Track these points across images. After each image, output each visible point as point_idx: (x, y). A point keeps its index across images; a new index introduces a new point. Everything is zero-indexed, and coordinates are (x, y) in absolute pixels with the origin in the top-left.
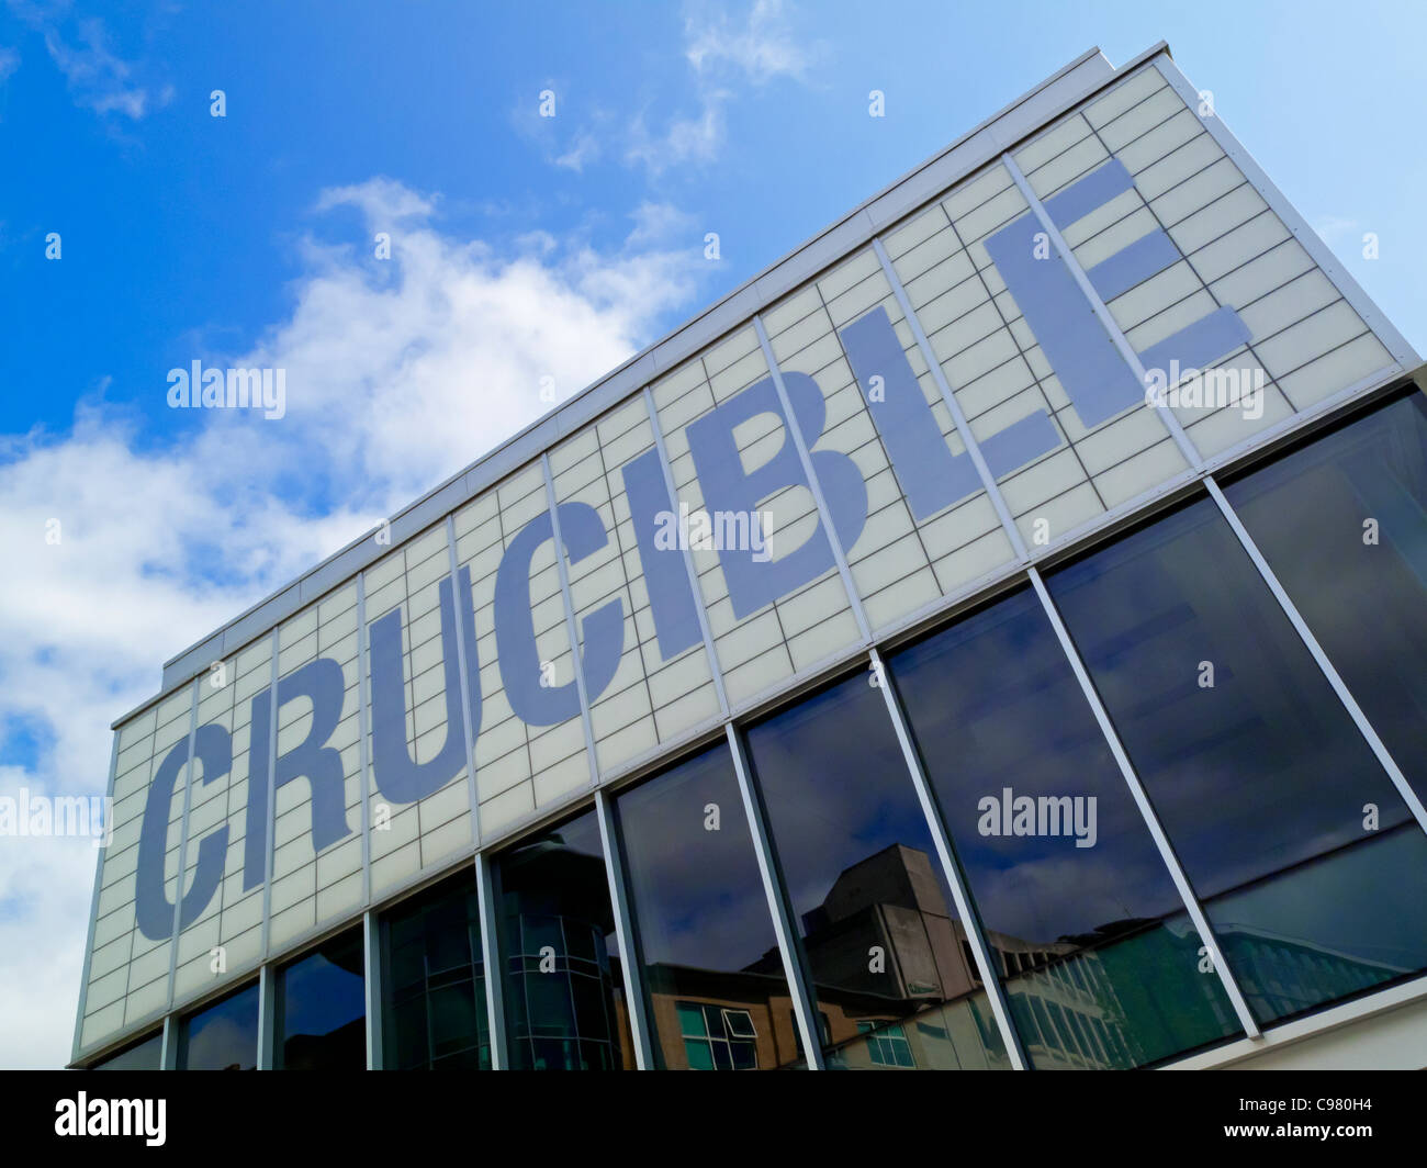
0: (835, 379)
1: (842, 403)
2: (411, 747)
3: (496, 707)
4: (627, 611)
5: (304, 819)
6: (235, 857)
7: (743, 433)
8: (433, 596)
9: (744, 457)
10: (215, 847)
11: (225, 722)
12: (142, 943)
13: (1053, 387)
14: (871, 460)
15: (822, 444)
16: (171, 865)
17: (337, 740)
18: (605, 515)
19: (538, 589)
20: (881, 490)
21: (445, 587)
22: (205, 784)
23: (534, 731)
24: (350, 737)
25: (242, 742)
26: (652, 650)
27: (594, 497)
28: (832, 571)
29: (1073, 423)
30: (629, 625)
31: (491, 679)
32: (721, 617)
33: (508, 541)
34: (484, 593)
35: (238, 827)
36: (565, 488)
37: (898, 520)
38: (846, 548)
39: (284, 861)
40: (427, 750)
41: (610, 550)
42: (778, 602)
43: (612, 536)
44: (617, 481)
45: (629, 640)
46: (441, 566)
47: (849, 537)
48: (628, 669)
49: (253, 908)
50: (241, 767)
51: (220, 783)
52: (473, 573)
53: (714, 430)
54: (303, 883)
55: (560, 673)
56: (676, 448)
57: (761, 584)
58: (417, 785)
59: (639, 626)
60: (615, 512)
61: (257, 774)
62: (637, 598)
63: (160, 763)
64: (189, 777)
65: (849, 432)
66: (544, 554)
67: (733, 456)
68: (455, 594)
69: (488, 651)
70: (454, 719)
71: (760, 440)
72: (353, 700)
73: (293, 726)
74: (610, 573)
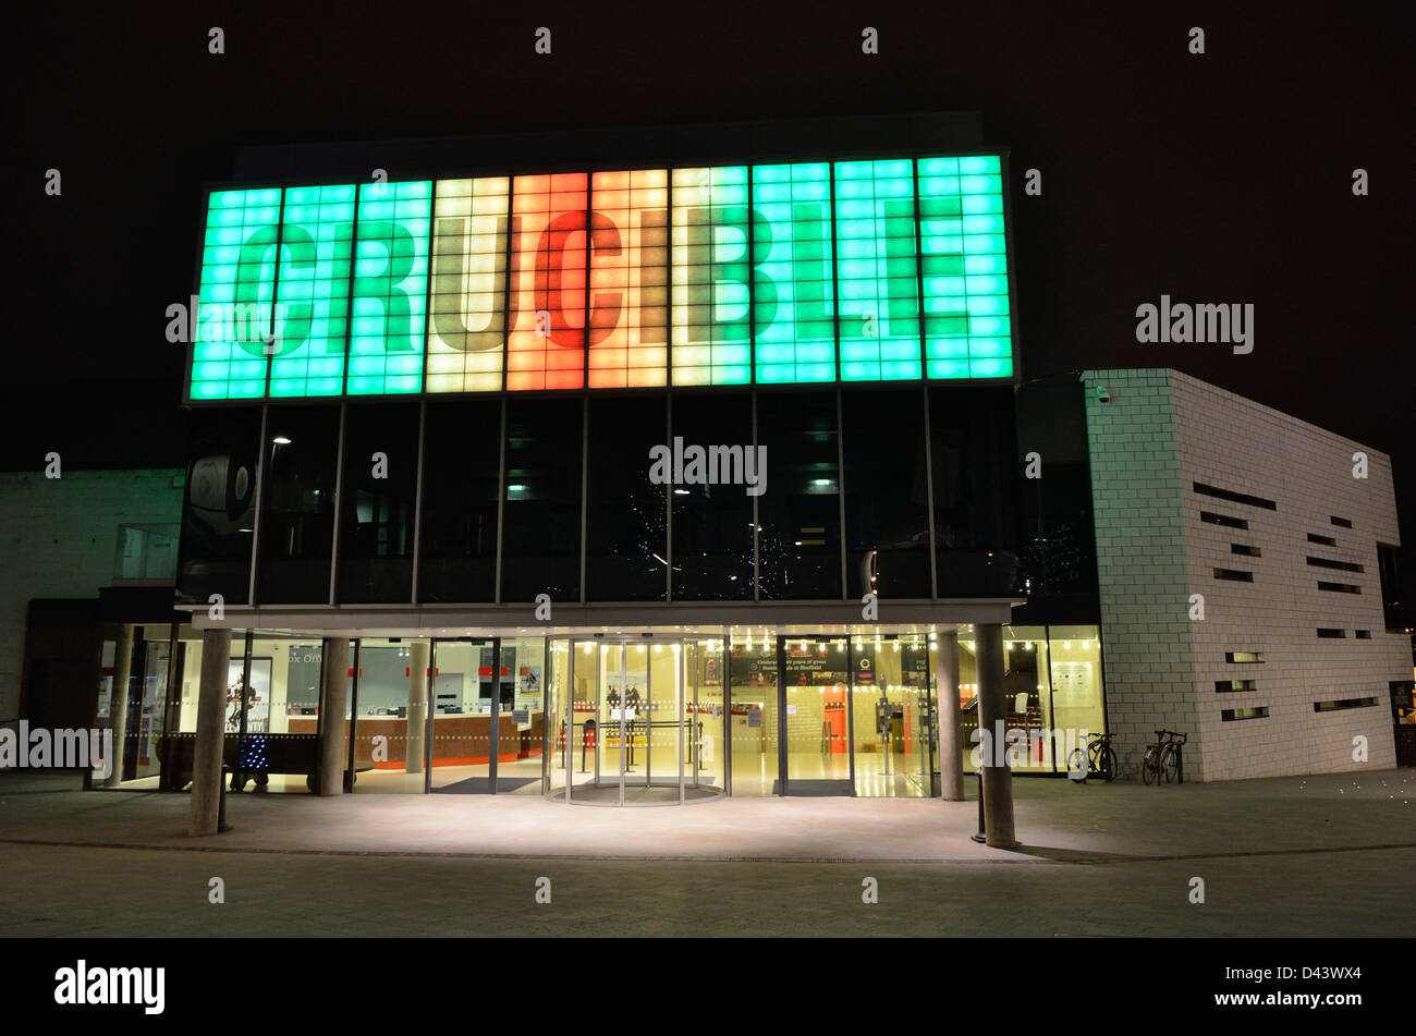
1: (782, 248)
2: (463, 315)
3: (529, 320)
4: (624, 304)
5: (380, 325)
6: (320, 328)
7: (720, 234)
8: (494, 224)
9: (717, 249)
11: (312, 232)
12: (242, 353)
13: (884, 306)
14: (785, 292)
15: (763, 267)
17: (406, 286)
18: (623, 234)
19: (572, 259)
20: (786, 312)
21: (504, 221)
22: (295, 267)
23: (551, 345)
24: (416, 285)
25: (325, 251)
26: (635, 336)
27: (620, 218)
28: (748, 341)
29: (883, 326)
30: (624, 312)
31: (528, 298)
32: (680, 335)
33: (554, 216)
34: (529, 242)
35: (323, 310)
36: (603, 203)
37: (788, 332)
39: (358, 346)
40: (477, 320)
41: (622, 260)
42: (714, 343)
43: (625, 252)
44: (636, 219)
45: (622, 321)
46: (501, 205)
48: (615, 337)
50: (325, 269)
51: (308, 272)
52: (527, 223)
53: (705, 223)
54: (377, 365)
55: (574, 319)
56: (680, 217)
57: (707, 326)
58: (465, 341)
59: (629, 317)
60: (631, 238)
61: (339, 281)
62: (633, 297)
63: (250, 234)
64: (279, 253)
65: (779, 268)
66: (575, 239)
67: (711, 245)
68: (507, 231)
69: (526, 283)
70: (497, 313)
71: (730, 242)
72: (421, 265)
73: (371, 260)
74: (619, 274)
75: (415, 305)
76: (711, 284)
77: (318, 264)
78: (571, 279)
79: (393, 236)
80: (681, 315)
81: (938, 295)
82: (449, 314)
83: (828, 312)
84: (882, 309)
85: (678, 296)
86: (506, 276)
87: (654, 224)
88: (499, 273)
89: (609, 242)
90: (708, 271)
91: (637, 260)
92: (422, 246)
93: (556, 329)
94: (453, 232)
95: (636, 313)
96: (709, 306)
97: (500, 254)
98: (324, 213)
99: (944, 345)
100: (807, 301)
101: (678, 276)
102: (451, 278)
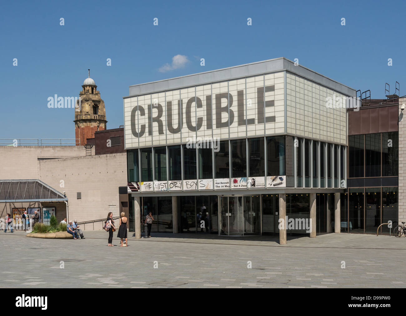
0: (235, 98)
1: (235, 103)
2: (173, 125)
3: (185, 125)
5: (157, 129)
6: (147, 130)
7: (223, 100)
8: (177, 102)
9: (222, 104)
10: (144, 128)
11: (143, 106)
12: (133, 136)
13: (257, 115)
14: (236, 114)
15: (231, 108)
16: (136, 127)
17: (161, 119)
18: (203, 102)
19: (193, 109)
20: (236, 119)
21: (179, 101)
22: (141, 116)
23: (190, 131)
24: (164, 119)
25: (146, 111)
26: (206, 127)
27: (202, 98)
28: (228, 127)
29: (256, 121)
30: (203, 121)
31: (185, 120)
32: (214, 126)
33: (189, 99)
34: (184, 106)
35: (147, 125)
37: (236, 124)
38: (230, 125)
39: (154, 134)
40: (175, 126)
41: (202, 109)
42: (221, 128)
43: (203, 106)
44: (205, 99)
45: (203, 124)
46: (178, 97)
47: (232, 122)
48: (202, 128)
49: (150, 138)
50: (147, 115)
51: (143, 117)
52: (183, 101)
53: (219, 97)
54: (157, 138)
55: (194, 124)
56: (214, 97)
57: (220, 125)
58: (174, 131)
59: (205, 123)
60: (204, 103)
61: (150, 118)
62: (205, 118)
63: (133, 108)
64: (138, 113)
65: (235, 108)
66: (194, 104)
67: (220, 103)
68: (180, 103)
69: (184, 116)
70: (179, 124)
71: (224, 102)
72: (164, 113)
73: (155, 113)
74: (202, 112)
75: (164, 123)
76: (221, 114)
77: (145, 114)
78: (193, 114)
80: (214, 122)
81: (269, 112)
82: (170, 124)
83: (245, 118)
84: (256, 117)
85: (214, 117)
86: (180, 114)
87: (209, 98)
88: (179, 114)
89: (199, 105)
90: (220, 110)
91: (205, 109)
92: (164, 109)
93: (191, 128)
94: (169, 104)
95: (206, 122)
96: (221, 118)
97: (179, 109)
98: (144, 101)
99: (269, 125)
100: (241, 115)
101: (214, 112)
102: (170, 116)
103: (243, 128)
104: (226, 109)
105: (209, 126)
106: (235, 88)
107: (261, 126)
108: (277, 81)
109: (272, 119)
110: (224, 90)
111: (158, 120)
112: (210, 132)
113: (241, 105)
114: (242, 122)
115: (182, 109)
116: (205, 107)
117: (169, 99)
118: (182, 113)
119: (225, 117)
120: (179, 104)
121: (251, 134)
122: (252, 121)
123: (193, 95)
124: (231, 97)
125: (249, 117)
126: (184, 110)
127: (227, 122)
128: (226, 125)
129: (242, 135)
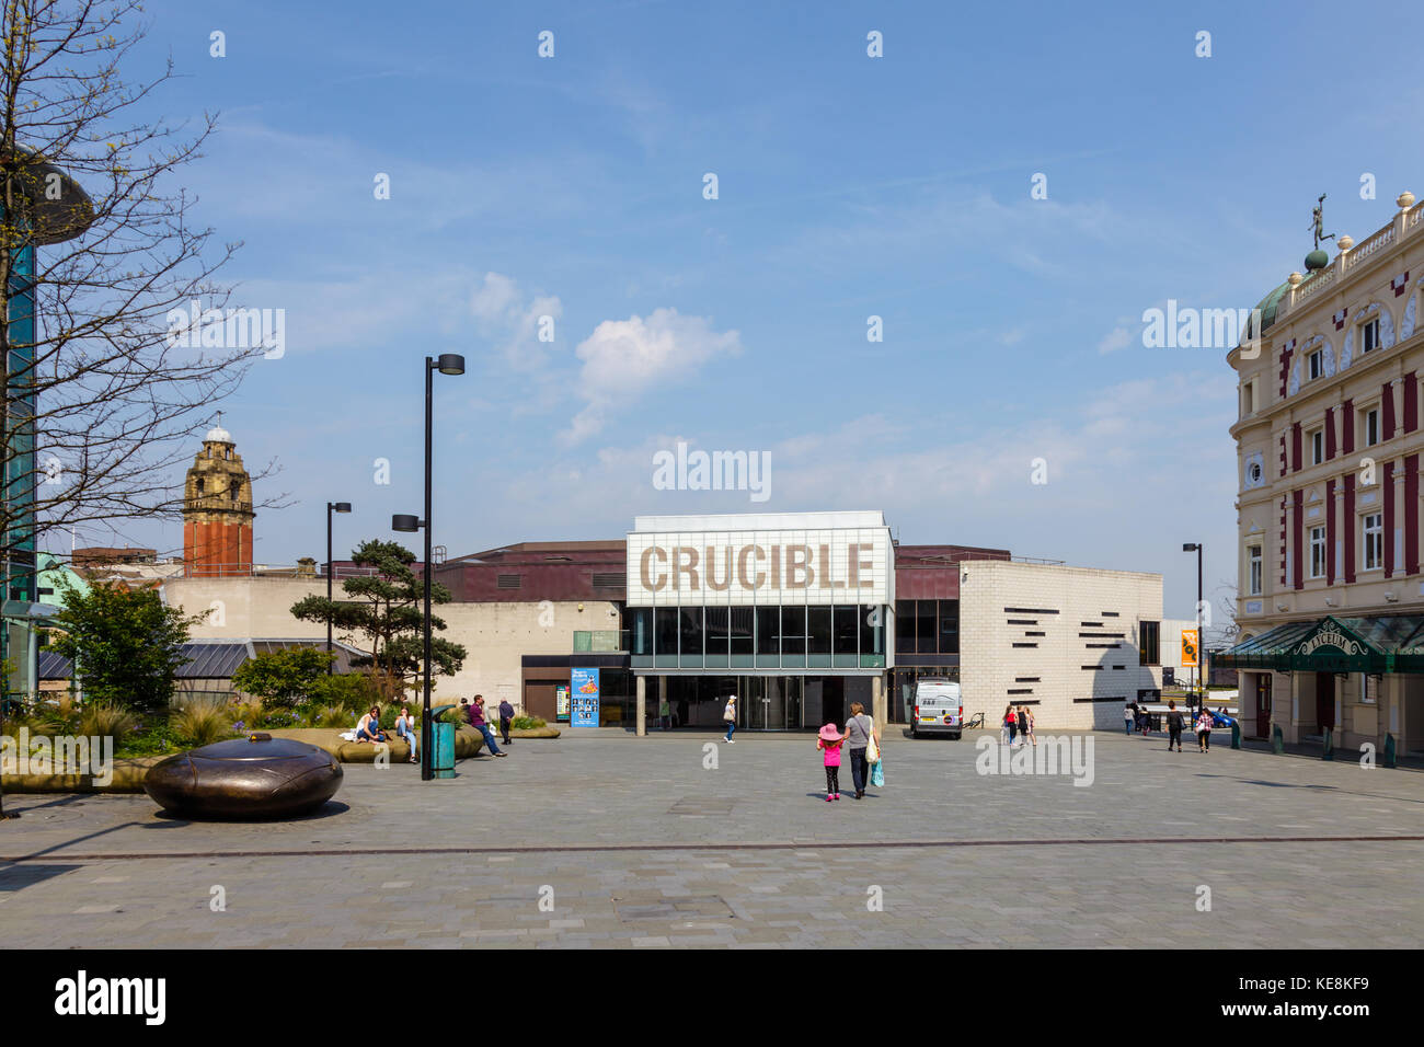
0: (816, 554)
1: (816, 559)
2: (715, 578)
3: (736, 581)
4: (767, 575)
5: (688, 581)
6: (670, 582)
7: (797, 554)
8: (723, 547)
9: (796, 558)
10: (663, 578)
11: (664, 548)
12: (644, 590)
13: (848, 577)
14: (817, 573)
15: (809, 565)
16: (651, 576)
17: (695, 568)
18: (766, 553)
19: (749, 561)
20: (817, 579)
21: (727, 548)
22: (659, 561)
23: (744, 588)
24: (700, 569)
25: (670, 556)
26: (770, 585)
27: (764, 548)
28: (805, 588)
29: (847, 585)
30: (766, 578)
31: (736, 574)
32: (784, 586)
34: (736, 556)
35: (670, 576)
36: (759, 542)
37: (817, 585)
38: (808, 586)
39: (682, 588)
40: (720, 580)
41: (765, 561)
42: (795, 589)
43: (766, 558)
44: (770, 548)
45: (766, 582)
46: (726, 542)
47: (811, 583)
48: (764, 587)
49: (675, 594)
50: (670, 562)
51: (664, 563)
52: (734, 549)
53: (792, 550)
54: (688, 595)
55: (751, 580)
56: (783, 549)
57: (792, 584)
58: (717, 587)
59: (768, 580)
60: (768, 554)
61: (675, 566)
62: (769, 574)
63: (644, 549)
64: (653, 557)
65: (815, 565)
66: (751, 554)
67: (794, 557)
68: (729, 551)
69: (735, 568)
70: (726, 578)
71: (799, 557)
72: (701, 562)
73: (685, 560)
74: (765, 566)
75: (700, 575)
76: (794, 571)
77: (668, 560)
78: (749, 568)
79: (693, 553)
80: (784, 580)
81: (864, 575)
82: (711, 578)
83: (830, 579)
84: (847, 580)
85: (784, 574)
86: (729, 566)
87: (776, 550)
88: (726, 565)
89: (761, 555)
90: (792, 566)
91: (770, 562)
92: (701, 555)
93: (745, 584)
94: (711, 551)
95: (770, 580)
96: (793, 577)
97: (727, 558)
98: (668, 543)
99: (865, 591)
100: (824, 576)
101: (783, 567)
102: (711, 566)
103: (828, 591)
104: (802, 565)
105: (776, 584)
106: (816, 540)
107: (855, 591)
108: (875, 539)
109: (870, 584)
110: (799, 542)
111: (690, 569)
112: (776, 593)
113: (824, 563)
114: (825, 583)
115: (732, 559)
116: (770, 561)
117: (710, 543)
118: (732, 565)
119: (800, 575)
120: (727, 552)
121: (839, 601)
122: (840, 584)
123: (751, 542)
124: (810, 551)
125: (836, 579)
126: (736, 561)
127: (804, 583)
128: (802, 585)
129: (825, 601)
